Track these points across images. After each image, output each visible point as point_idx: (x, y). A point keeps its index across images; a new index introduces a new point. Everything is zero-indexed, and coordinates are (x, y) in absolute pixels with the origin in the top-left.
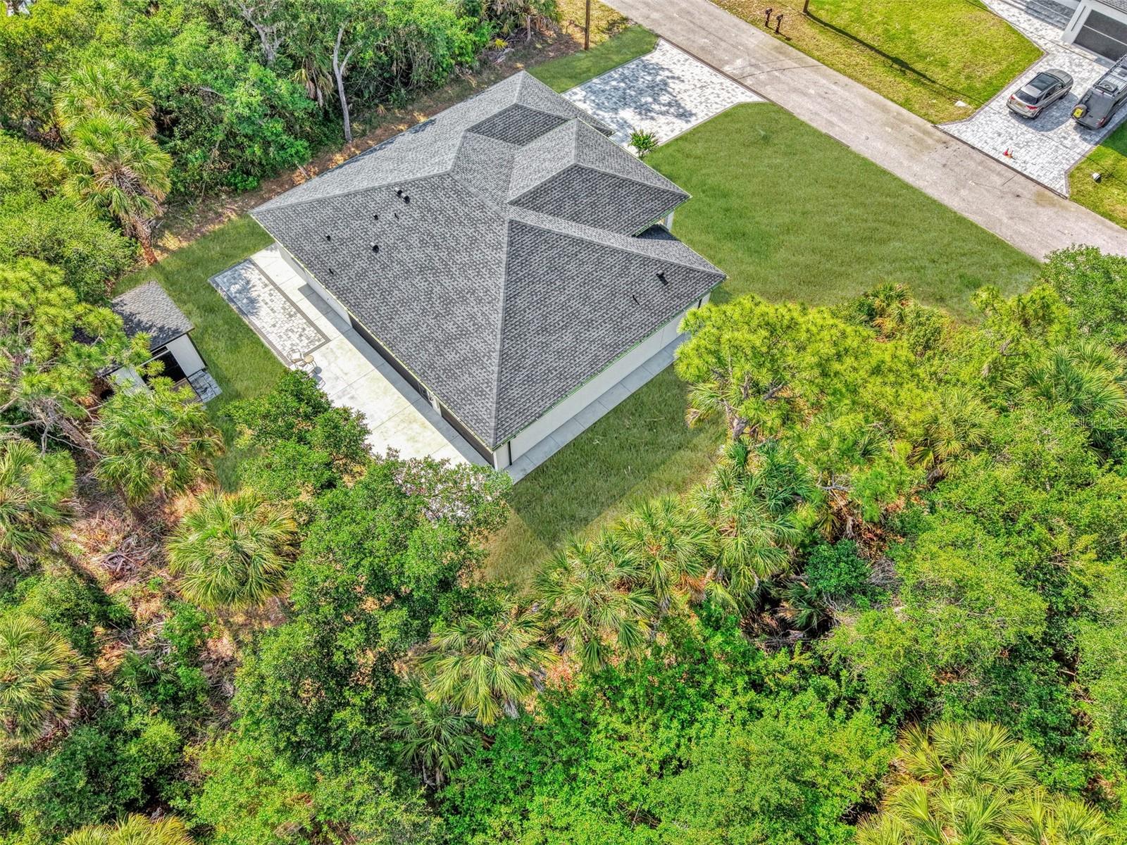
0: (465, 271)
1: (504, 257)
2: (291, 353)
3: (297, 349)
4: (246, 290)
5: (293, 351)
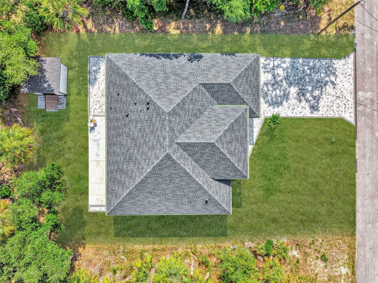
0: (143, 154)
1: (156, 163)
2: (93, 112)
3: (96, 111)
4: (96, 72)
5: (94, 111)
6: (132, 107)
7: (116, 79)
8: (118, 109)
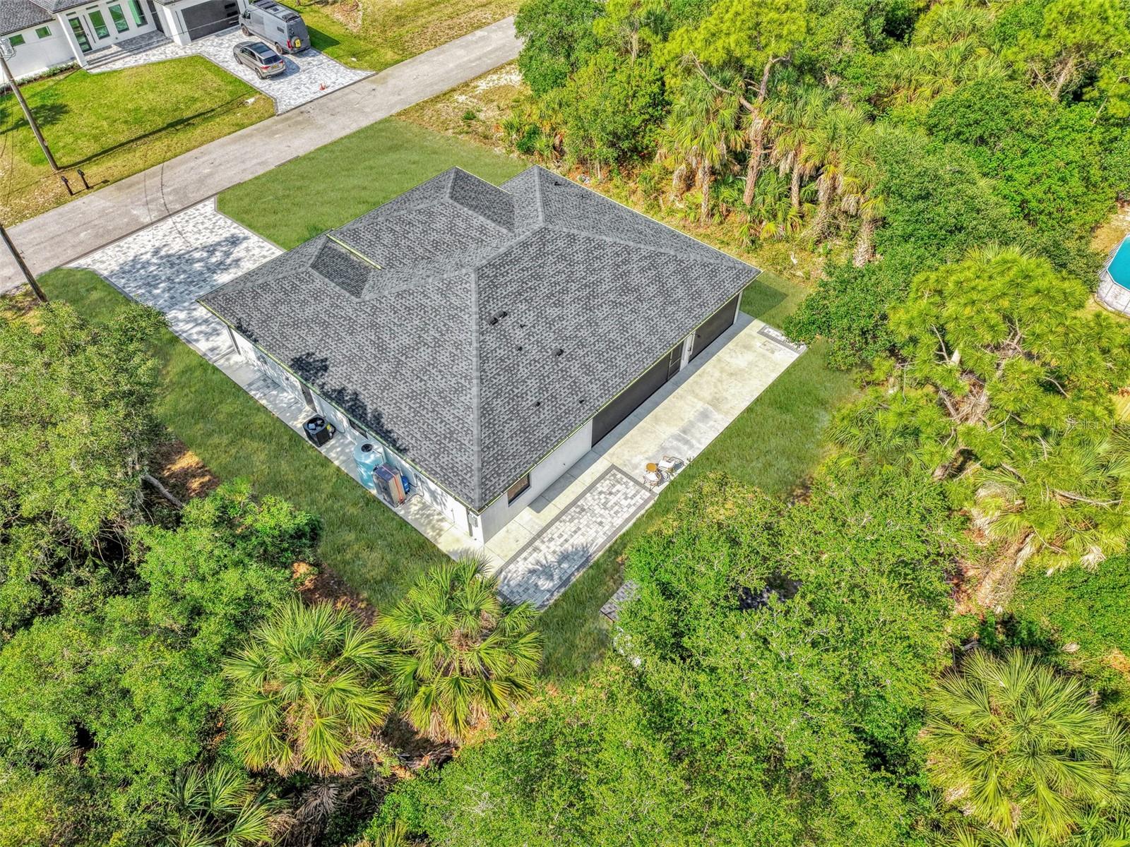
0: (594, 270)
2: (638, 497)
3: (631, 492)
4: (547, 570)
5: (634, 496)
6: (534, 352)
7: (512, 437)
8: (567, 383)
